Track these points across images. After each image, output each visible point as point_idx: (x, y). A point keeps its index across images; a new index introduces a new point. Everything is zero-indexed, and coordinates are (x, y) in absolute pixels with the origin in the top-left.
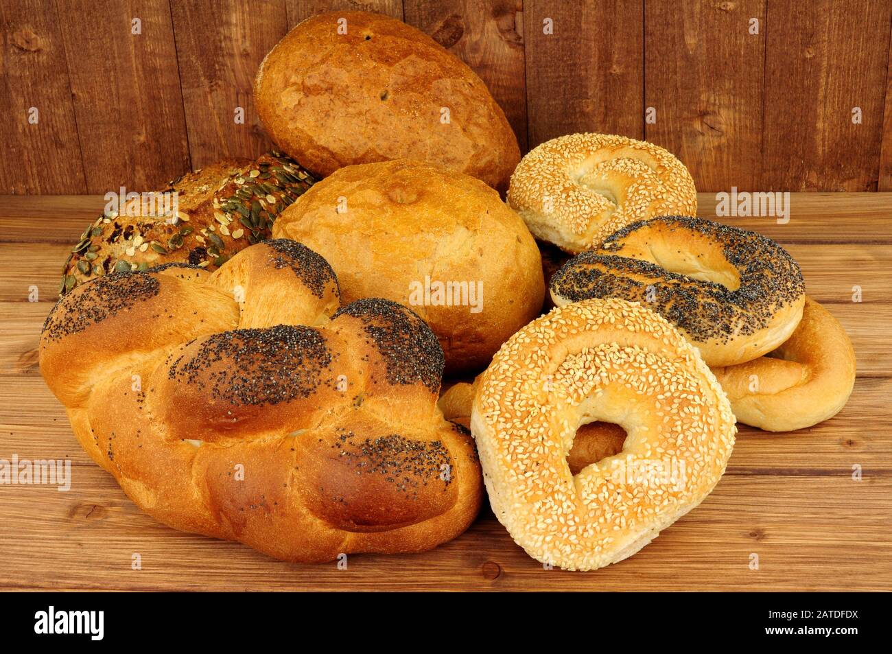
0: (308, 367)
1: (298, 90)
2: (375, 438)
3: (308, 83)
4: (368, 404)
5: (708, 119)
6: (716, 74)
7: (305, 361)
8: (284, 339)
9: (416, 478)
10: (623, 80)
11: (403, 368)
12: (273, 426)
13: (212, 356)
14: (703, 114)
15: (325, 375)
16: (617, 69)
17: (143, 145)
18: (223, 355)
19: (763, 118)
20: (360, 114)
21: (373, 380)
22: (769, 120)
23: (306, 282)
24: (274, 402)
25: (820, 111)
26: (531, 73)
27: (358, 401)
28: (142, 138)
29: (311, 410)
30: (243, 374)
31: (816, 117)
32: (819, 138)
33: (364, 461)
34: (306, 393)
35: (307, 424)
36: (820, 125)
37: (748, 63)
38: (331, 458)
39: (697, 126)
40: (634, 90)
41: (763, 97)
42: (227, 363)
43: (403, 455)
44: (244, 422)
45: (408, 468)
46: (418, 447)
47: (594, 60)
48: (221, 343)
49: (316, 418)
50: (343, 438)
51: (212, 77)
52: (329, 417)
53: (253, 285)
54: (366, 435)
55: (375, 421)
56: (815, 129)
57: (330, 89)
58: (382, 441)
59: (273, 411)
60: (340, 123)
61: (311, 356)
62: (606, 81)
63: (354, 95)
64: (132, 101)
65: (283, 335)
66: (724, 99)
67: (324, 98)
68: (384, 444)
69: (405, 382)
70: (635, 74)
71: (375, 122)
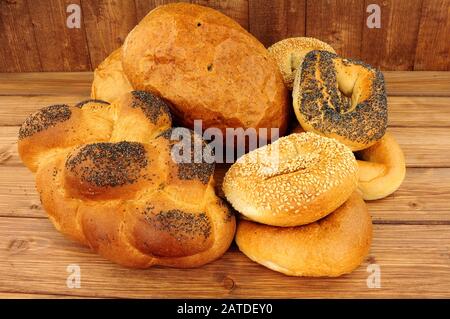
0: (133, 167)
2: (166, 211)
4: (167, 189)
7: (132, 164)
8: (122, 151)
9: (187, 235)
11: (188, 170)
12: (114, 197)
13: (83, 158)
15: (143, 172)
18: (88, 157)
21: (171, 176)
24: (113, 186)
27: (162, 186)
29: (136, 191)
30: (97, 169)
33: (158, 223)
34: (132, 182)
35: (133, 197)
38: (140, 220)
42: (89, 162)
43: (181, 222)
44: (98, 195)
45: (183, 229)
46: (190, 217)
48: (89, 151)
49: (138, 194)
50: (149, 209)
52: (145, 195)
54: (160, 209)
55: (168, 201)
58: (169, 213)
59: (113, 190)
61: (136, 161)
65: (125, 146)
68: (170, 214)
69: (187, 178)
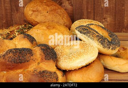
0: (28, 56)
1: (32, 11)
2: (42, 70)
3: (34, 10)
4: (41, 64)
5: (106, 19)
6: (107, 11)
7: (28, 55)
8: (23, 50)
9: (50, 79)
10: (90, 12)
11: (48, 57)
12: (21, 68)
13: (8, 53)
14: (105, 18)
15: (32, 57)
16: (89, 10)
17: (4, 23)
18: (10, 53)
19: (115, 19)
20: (43, 15)
21: (42, 59)
22: (116, 20)
23: (30, 41)
24: (21, 63)
25: (125, 18)
26: (74, 11)
27: (39, 63)
28: (4, 22)
29: (29, 65)
30: (14, 57)
31: (124, 19)
32: (125, 23)
33: (39, 75)
34: (28, 61)
35: (28, 68)
36: (125, 21)
37: (112, 9)
38: (32, 75)
39: (104, 20)
40: (93, 14)
41: (115, 16)
42: (11, 55)
43: (48, 74)
44: (14, 67)
45: (49, 77)
46: (51, 73)
47: (85, 9)
48: (11, 51)
49: (30, 67)
50: (35, 71)
51: (17, 11)
52: (32, 66)
53: (19, 41)
54: (40, 70)
55: (42, 67)
56: (124, 21)
57: (38, 11)
58: (43, 71)
59: (20, 65)
60: (40, 17)
61: (29, 54)
62: (87, 12)
63: (42, 12)
64: (3, 15)
65: (24, 49)
66: (108, 16)
67: (36, 13)
68: (44, 72)
69: (48, 60)
70: (92, 11)
71: (46, 17)
